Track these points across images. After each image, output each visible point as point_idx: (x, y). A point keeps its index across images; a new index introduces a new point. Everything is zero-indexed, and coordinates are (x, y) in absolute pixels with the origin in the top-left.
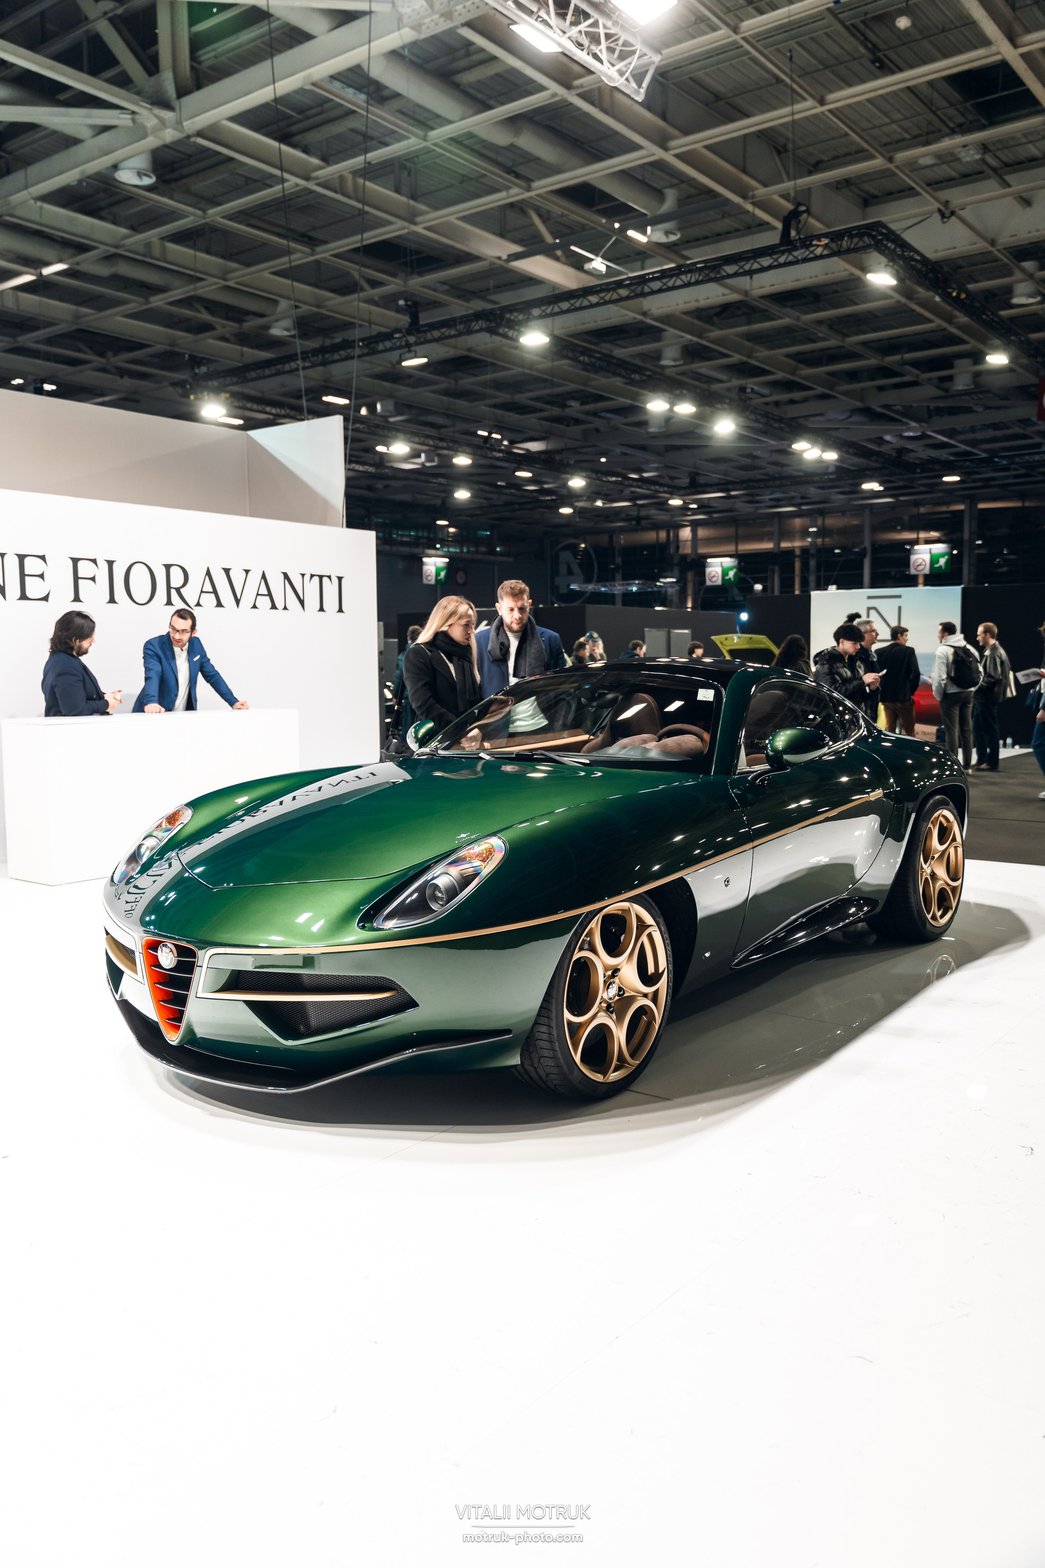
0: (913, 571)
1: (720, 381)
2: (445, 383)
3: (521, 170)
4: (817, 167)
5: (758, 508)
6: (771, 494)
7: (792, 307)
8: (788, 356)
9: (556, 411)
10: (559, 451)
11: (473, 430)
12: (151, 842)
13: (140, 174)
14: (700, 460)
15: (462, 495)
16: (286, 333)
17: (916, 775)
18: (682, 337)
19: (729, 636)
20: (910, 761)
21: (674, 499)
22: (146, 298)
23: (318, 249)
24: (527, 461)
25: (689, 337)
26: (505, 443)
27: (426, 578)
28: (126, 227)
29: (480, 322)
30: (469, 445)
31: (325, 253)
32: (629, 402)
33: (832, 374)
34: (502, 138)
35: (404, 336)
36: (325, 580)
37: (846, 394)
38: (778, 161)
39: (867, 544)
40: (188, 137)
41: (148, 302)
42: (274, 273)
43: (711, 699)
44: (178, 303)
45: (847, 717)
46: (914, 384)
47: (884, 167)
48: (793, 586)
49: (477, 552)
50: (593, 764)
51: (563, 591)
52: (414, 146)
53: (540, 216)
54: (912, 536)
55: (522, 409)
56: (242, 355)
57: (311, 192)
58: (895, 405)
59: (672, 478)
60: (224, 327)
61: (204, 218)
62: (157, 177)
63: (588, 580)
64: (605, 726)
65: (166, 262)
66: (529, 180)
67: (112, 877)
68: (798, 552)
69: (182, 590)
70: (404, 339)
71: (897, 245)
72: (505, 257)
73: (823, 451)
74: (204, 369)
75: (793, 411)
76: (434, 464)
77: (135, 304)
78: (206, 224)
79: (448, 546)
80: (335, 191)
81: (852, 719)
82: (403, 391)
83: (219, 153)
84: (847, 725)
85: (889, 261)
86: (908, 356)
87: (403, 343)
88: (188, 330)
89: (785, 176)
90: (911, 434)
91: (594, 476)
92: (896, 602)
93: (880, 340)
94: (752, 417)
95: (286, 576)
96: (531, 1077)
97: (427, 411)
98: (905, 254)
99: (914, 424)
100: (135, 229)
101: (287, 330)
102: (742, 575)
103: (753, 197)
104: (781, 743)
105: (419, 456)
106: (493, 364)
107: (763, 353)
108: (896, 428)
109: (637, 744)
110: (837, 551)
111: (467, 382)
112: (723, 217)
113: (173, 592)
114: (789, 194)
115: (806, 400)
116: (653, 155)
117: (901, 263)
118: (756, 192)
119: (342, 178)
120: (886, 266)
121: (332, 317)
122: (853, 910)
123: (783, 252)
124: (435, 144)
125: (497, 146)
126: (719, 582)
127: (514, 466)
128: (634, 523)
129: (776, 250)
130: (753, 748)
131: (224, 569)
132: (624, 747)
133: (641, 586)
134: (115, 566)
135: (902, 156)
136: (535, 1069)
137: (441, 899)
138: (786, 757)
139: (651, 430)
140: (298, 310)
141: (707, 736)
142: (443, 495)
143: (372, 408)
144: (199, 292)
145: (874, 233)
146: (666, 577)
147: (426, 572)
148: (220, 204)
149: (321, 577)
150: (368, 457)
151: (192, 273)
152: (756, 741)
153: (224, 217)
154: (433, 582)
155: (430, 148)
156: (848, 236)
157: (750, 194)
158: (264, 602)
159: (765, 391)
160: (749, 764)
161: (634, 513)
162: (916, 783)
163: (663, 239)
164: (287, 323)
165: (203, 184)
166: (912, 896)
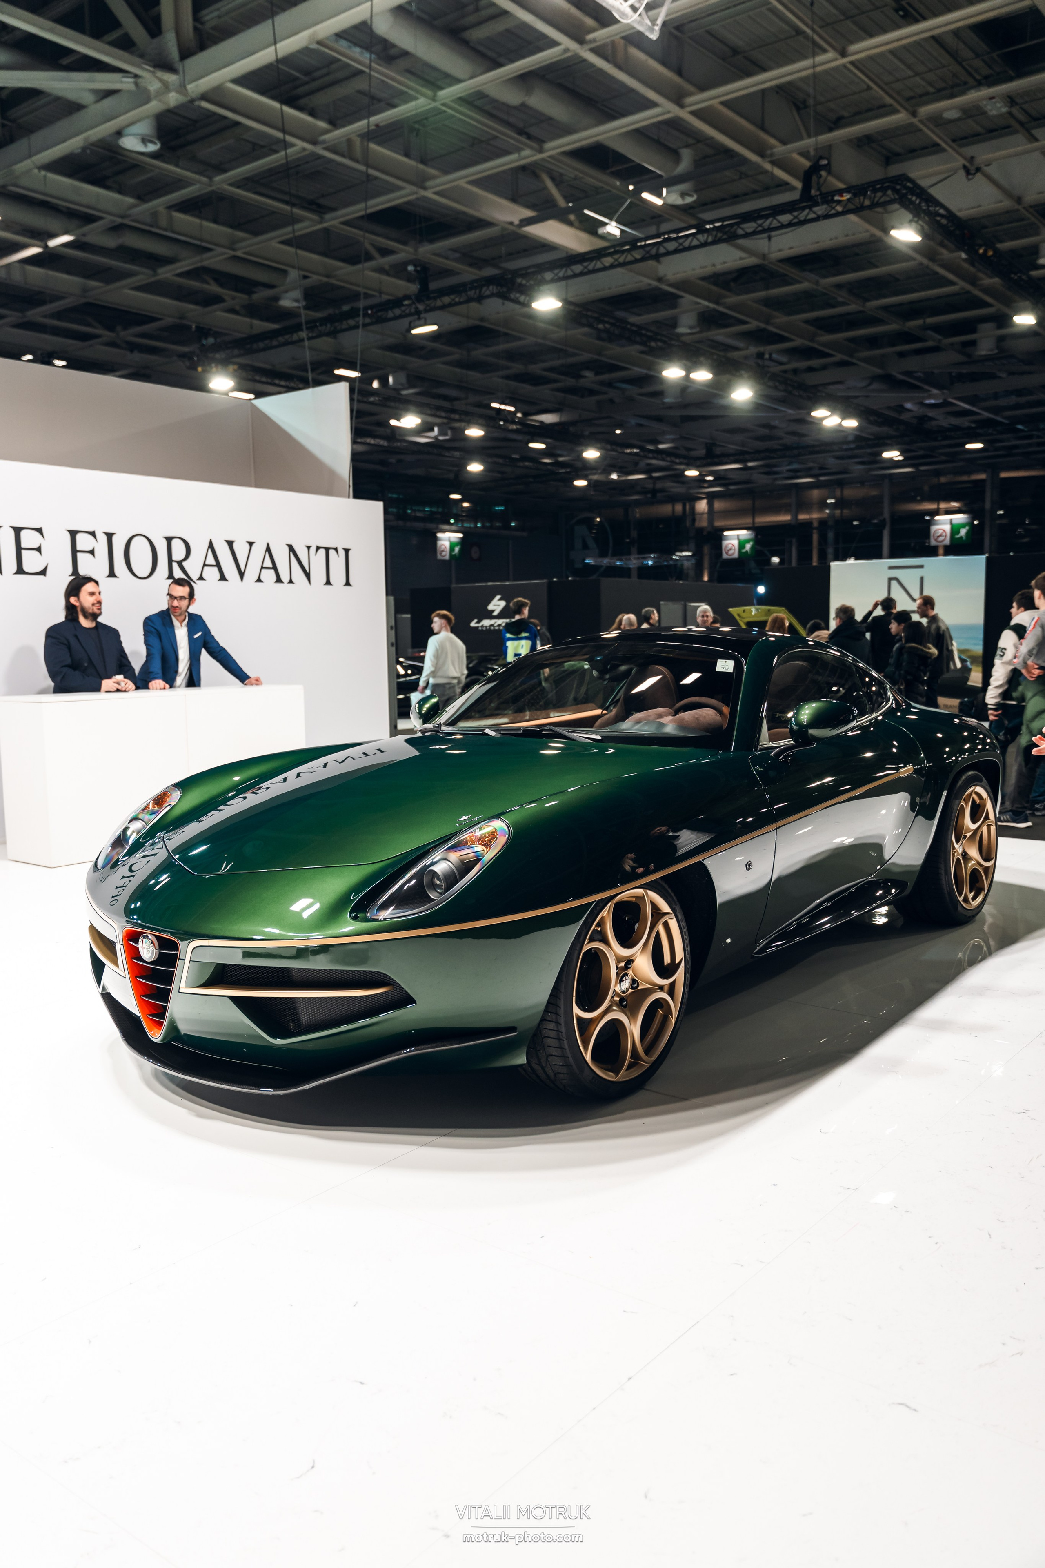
0: (933, 543)
1: (737, 349)
2: (457, 354)
3: (533, 131)
4: (837, 123)
5: (776, 479)
6: (789, 465)
7: (811, 271)
8: (807, 322)
9: (570, 382)
10: (574, 423)
11: (486, 402)
12: (138, 825)
13: (144, 141)
14: (717, 430)
15: (475, 468)
16: (295, 304)
17: (947, 749)
18: (698, 303)
19: (747, 608)
20: (940, 735)
21: (690, 470)
22: (154, 270)
23: (328, 216)
24: (540, 433)
25: (706, 303)
26: (519, 415)
27: (441, 554)
28: (133, 196)
29: (491, 287)
30: (481, 416)
31: (333, 221)
32: (644, 371)
33: (852, 340)
34: (513, 97)
35: (413, 303)
36: (332, 552)
37: (866, 360)
38: (797, 118)
39: (886, 515)
40: (192, 101)
41: (156, 274)
42: (282, 242)
43: (731, 670)
44: (187, 274)
45: (874, 689)
46: (936, 349)
47: (909, 122)
48: (811, 559)
49: (491, 527)
50: (605, 739)
51: (578, 565)
52: (424, 106)
53: (553, 179)
54: (933, 506)
55: (536, 380)
56: (252, 328)
57: (320, 157)
58: (916, 372)
59: (689, 450)
60: (233, 298)
61: (210, 186)
62: (163, 144)
63: (603, 554)
64: (618, 700)
65: (173, 232)
66: (541, 142)
67: (96, 863)
68: (815, 524)
69: (184, 564)
70: (414, 306)
71: (922, 199)
72: (517, 222)
73: (843, 419)
74: (211, 340)
75: (812, 379)
76: (447, 437)
77: (143, 275)
78: (213, 192)
79: (463, 521)
80: (343, 156)
81: (879, 691)
82: (415, 363)
83: (225, 118)
84: (874, 698)
85: (914, 216)
86: (930, 320)
87: (413, 310)
88: (196, 303)
89: (804, 134)
90: (932, 401)
91: (609, 447)
92: (918, 573)
93: (901, 304)
94: (771, 383)
95: (291, 548)
96: (537, 1076)
97: (440, 383)
98: (931, 209)
99: (935, 391)
100: (142, 198)
101: (297, 301)
102: (759, 548)
103: (772, 155)
104: (806, 717)
105: (432, 430)
106: (506, 334)
107: (781, 319)
108: (917, 395)
109: (651, 718)
110: (855, 523)
111: (479, 353)
112: (741, 178)
113: (175, 565)
114: (808, 152)
115: (824, 367)
116: (669, 112)
117: (927, 218)
118: (775, 150)
119: (349, 142)
120: (911, 221)
121: (343, 287)
122: (881, 892)
123: (803, 209)
124: (444, 105)
125: (508, 106)
126: (736, 555)
127: (527, 437)
128: (649, 496)
129: (797, 206)
130: (777, 722)
131: (227, 541)
132: (638, 722)
133: (656, 560)
134: (114, 538)
135: (926, 110)
136: (543, 1068)
137: (440, 887)
138: (811, 731)
139: (667, 400)
140: (307, 281)
141: (726, 710)
142: (456, 469)
143: (384, 382)
144: (206, 263)
145: (898, 187)
146: (682, 551)
147: (440, 547)
148: (225, 171)
149: (327, 549)
150: (381, 430)
151: (198, 243)
152: (778, 715)
153: (231, 185)
154: (447, 557)
155: (440, 109)
156: (871, 191)
157: (769, 152)
158: (269, 576)
159: (784, 359)
160: (772, 739)
161: (650, 486)
162: (948, 758)
163: (679, 201)
164: (297, 294)
165: (208, 151)
166: (943, 877)
